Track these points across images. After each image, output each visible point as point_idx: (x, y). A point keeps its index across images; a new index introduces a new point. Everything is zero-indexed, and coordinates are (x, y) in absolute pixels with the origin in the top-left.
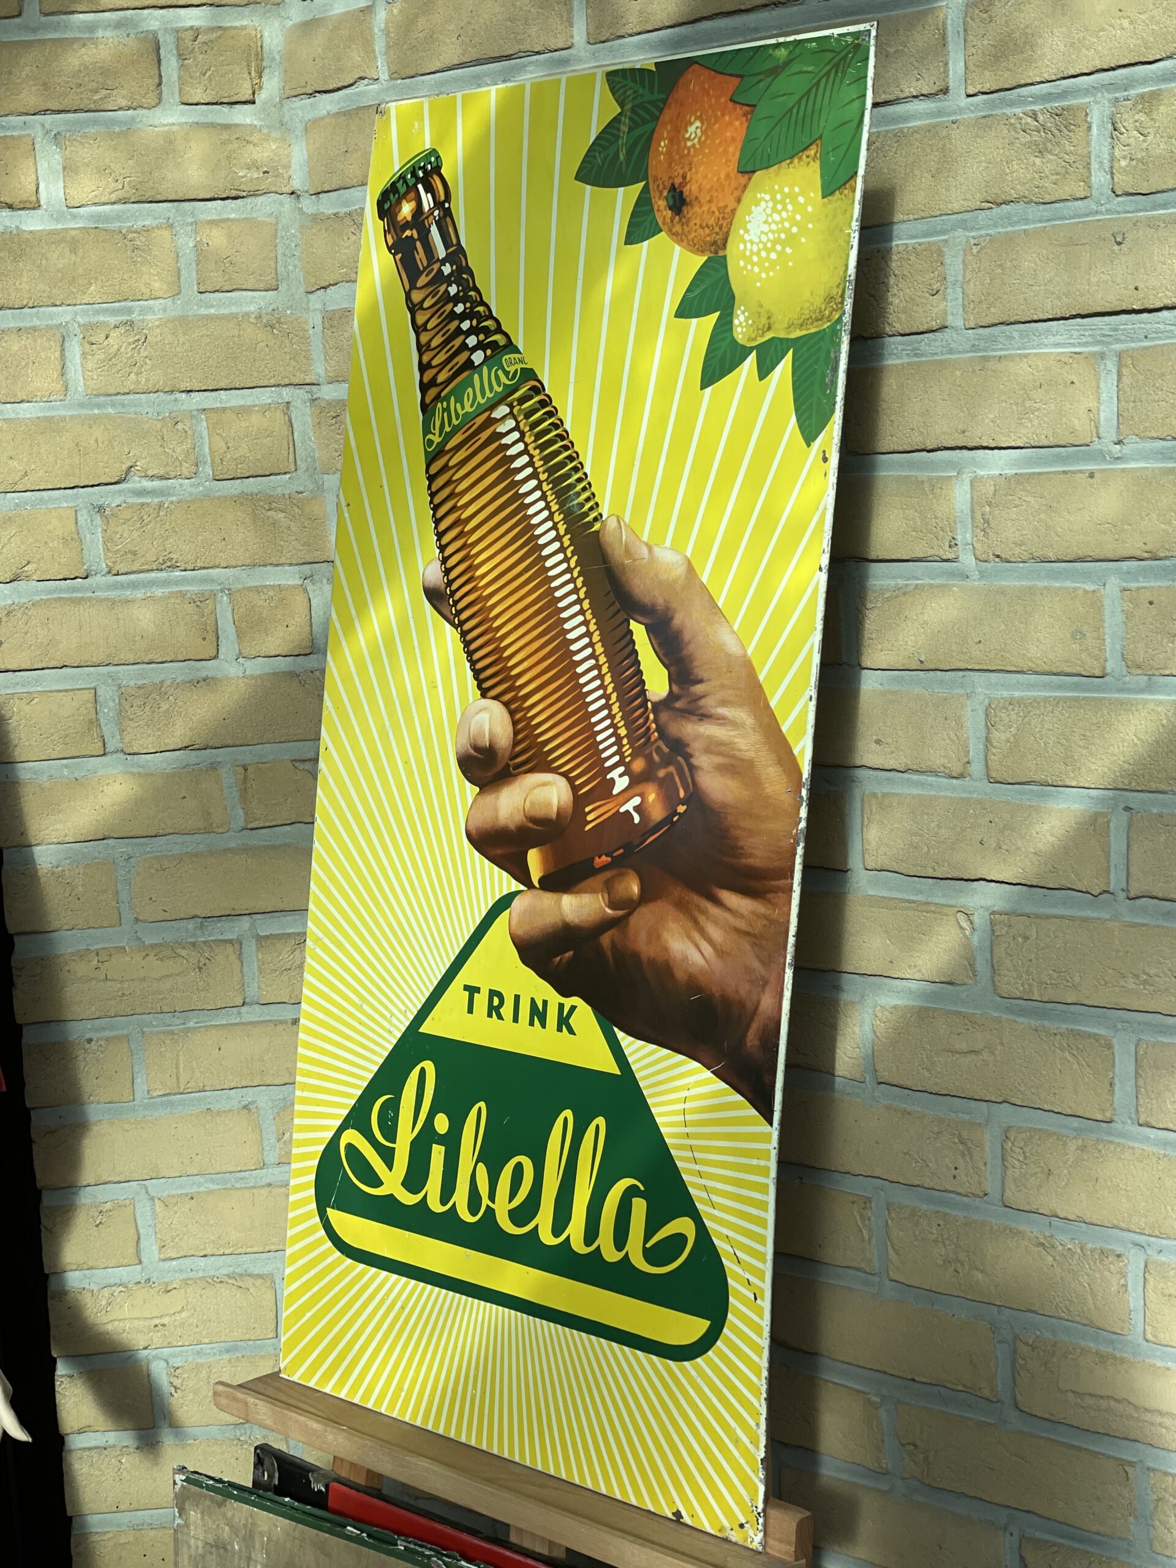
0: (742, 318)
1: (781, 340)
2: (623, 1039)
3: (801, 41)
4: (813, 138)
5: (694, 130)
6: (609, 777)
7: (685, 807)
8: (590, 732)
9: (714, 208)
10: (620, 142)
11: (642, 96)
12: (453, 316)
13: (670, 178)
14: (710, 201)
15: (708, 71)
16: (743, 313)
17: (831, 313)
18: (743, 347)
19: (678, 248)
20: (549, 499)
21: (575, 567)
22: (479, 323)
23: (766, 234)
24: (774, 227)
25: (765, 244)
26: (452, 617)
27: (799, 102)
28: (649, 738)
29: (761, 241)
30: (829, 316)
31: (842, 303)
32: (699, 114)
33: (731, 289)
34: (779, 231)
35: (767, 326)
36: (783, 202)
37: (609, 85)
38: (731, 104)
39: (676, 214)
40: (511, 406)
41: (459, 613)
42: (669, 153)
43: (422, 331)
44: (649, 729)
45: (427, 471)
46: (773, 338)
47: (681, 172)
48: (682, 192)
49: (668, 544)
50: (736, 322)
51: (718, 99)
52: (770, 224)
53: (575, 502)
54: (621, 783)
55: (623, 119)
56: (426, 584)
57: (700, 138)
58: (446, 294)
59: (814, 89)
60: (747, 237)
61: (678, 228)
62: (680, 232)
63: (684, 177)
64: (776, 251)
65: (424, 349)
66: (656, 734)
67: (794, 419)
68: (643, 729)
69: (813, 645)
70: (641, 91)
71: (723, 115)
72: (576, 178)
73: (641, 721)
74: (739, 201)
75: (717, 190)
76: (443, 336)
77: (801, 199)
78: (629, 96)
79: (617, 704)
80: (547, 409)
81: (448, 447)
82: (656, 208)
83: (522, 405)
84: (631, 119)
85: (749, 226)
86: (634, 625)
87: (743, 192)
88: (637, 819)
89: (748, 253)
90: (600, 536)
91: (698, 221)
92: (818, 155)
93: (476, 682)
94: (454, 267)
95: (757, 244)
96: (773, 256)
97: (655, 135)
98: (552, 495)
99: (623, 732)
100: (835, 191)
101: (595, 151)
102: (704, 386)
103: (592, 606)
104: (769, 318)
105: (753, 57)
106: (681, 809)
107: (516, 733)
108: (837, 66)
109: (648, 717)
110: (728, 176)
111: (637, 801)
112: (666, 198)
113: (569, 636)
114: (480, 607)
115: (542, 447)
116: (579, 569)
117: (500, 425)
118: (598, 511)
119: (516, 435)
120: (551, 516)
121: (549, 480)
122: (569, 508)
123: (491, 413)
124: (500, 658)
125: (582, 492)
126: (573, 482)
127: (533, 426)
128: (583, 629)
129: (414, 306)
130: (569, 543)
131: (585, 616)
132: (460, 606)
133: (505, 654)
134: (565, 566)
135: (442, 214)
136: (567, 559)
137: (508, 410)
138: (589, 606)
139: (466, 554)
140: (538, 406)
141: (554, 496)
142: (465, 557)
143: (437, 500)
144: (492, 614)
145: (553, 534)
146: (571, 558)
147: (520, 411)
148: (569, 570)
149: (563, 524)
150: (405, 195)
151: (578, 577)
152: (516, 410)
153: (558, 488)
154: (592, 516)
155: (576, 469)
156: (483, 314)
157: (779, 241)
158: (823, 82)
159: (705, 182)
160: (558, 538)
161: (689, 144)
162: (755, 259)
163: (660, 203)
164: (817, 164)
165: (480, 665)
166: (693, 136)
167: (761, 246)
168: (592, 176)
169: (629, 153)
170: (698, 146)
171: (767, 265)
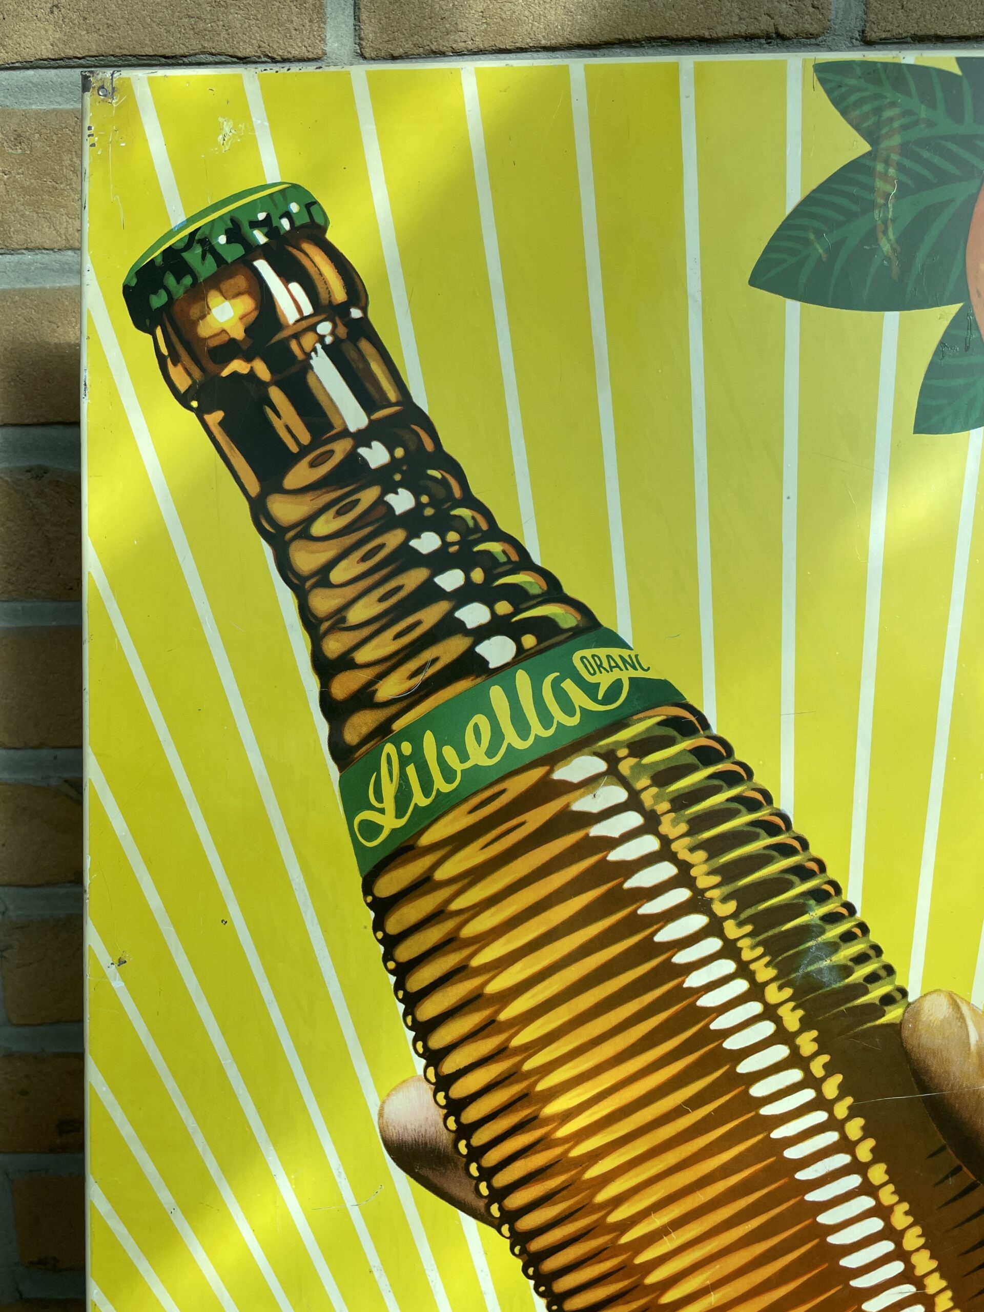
10: (877, 215)
12: (404, 558)
20: (747, 955)
21: (839, 1098)
22: (490, 576)
26: (481, 1204)
37: (830, 93)
40: (610, 757)
41: (498, 1195)
43: (315, 586)
45: (367, 888)
53: (826, 963)
55: (879, 167)
56: (393, 1134)
58: (382, 510)
65: (325, 626)
70: (924, 112)
72: (753, 283)
76: (381, 600)
78: (891, 120)
80: (720, 767)
81: (427, 839)
83: (643, 755)
84: (901, 168)
90: (906, 1033)
94: (399, 452)
97: (978, 208)
98: (753, 947)
113: (833, 1239)
114: (563, 1182)
115: (714, 847)
116: (849, 1101)
117: (582, 796)
118: (892, 983)
119: (633, 819)
120: (756, 992)
121: (743, 916)
122: (808, 975)
123: (551, 771)
124: (636, 1287)
125: (842, 943)
126: (813, 923)
127: (680, 802)
128: (875, 1225)
129: (282, 530)
130: (814, 1047)
131: (877, 1198)
132: (502, 1179)
133: (651, 1279)
134: (808, 1095)
135: (342, 331)
136: (810, 1081)
137: (601, 766)
138: (886, 1178)
139: (509, 1069)
140: (693, 760)
141: (760, 950)
142: (507, 1075)
143: (405, 952)
144: (603, 1196)
145: (767, 1028)
146: (824, 1079)
147: (638, 770)
148: (819, 1103)
149: (794, 1009)
150: (215, 282)
151: (849, 1117)
152: (625, 767)
153: (771, 933)
154: (876, 993)
155: (820, 896)
156: (503, 559)
160: (781, 1036)
165: (576, 1303)
168: (802, 281)
169: (908, 241)
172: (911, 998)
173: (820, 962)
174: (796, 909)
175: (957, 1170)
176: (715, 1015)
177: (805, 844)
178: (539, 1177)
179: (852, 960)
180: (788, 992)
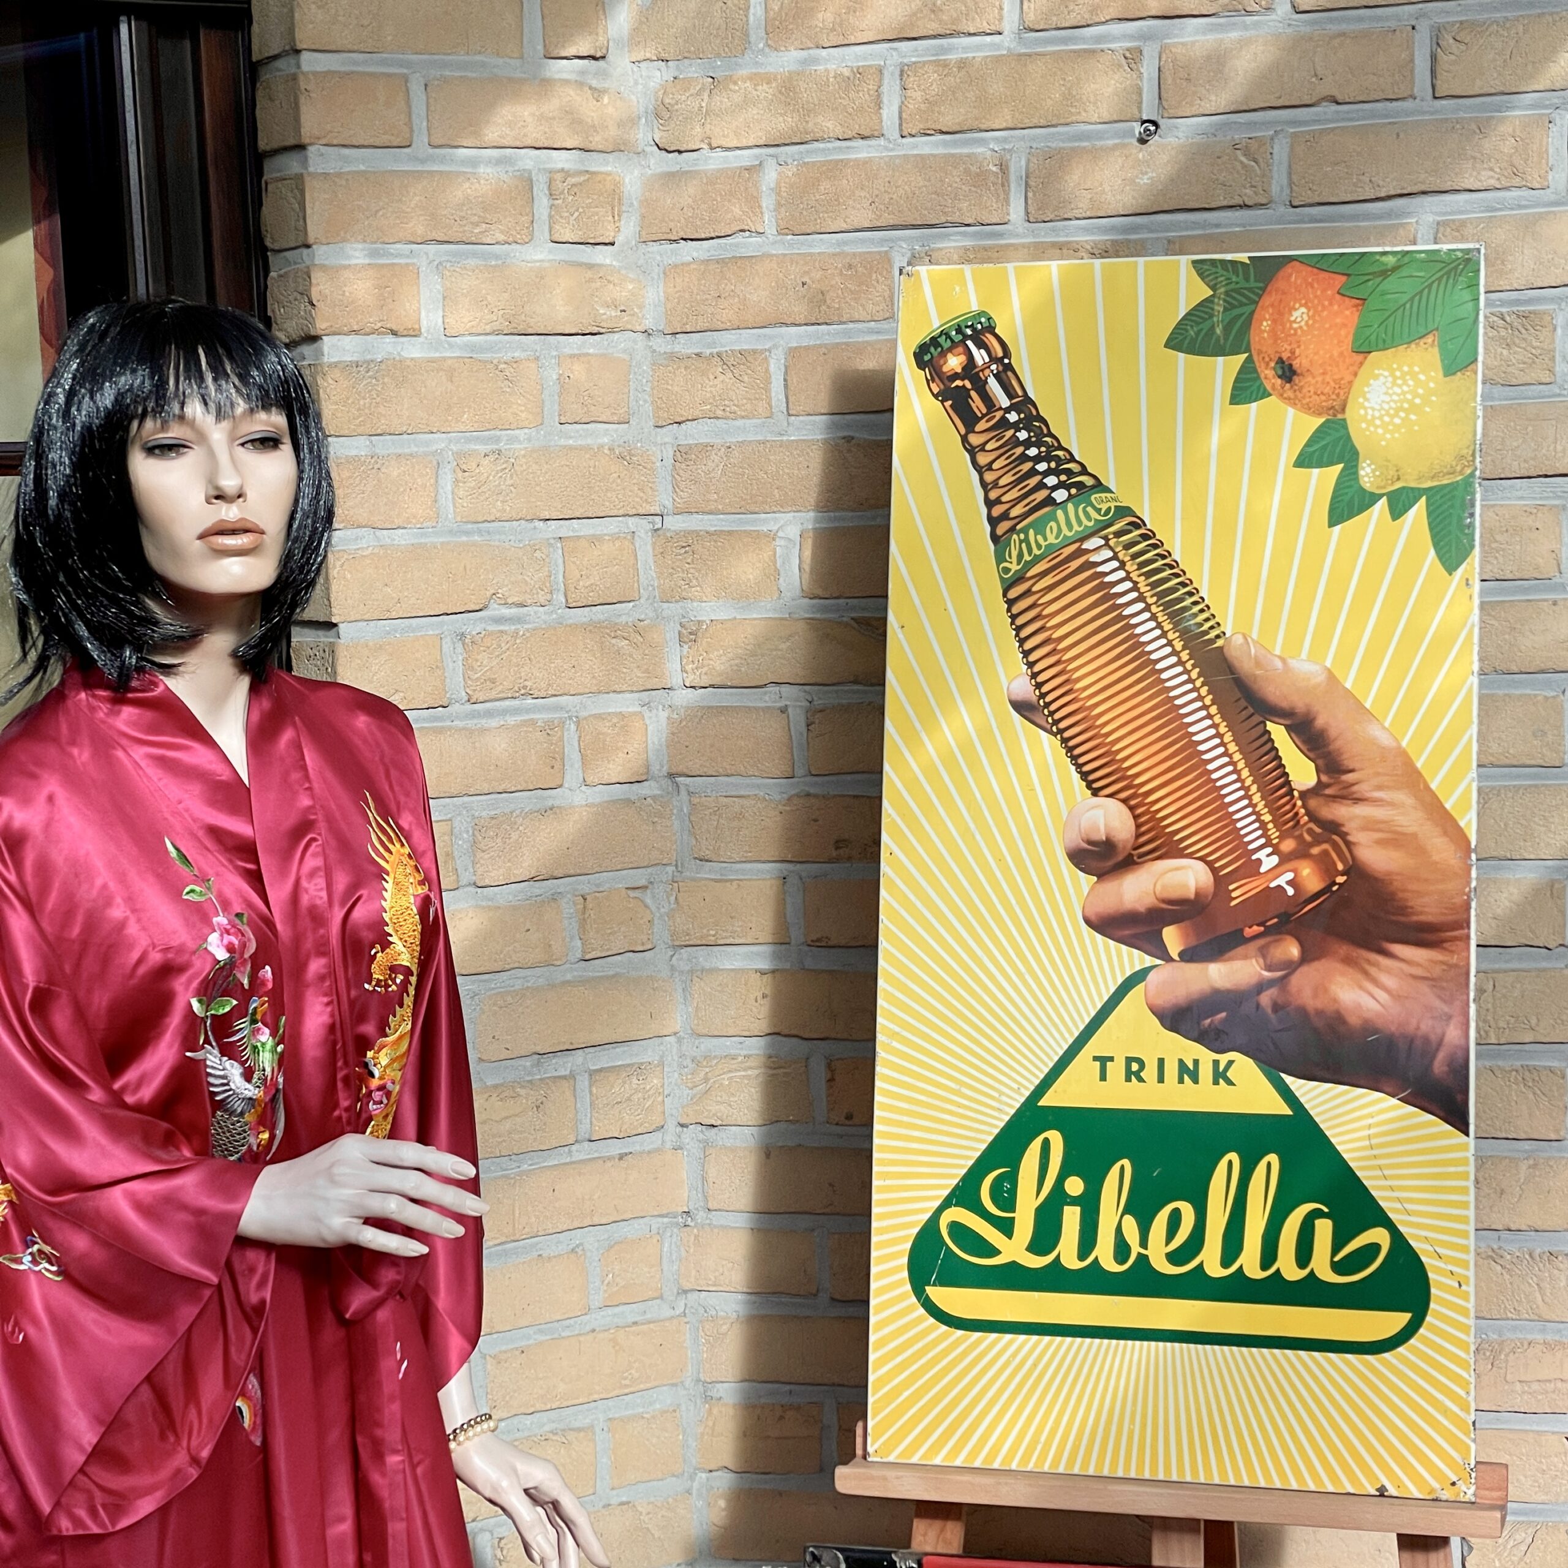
0: (1368, 470)
1: (1412, 489)
2: (1293, 1083)
3: (1408, 252)
4: (1430, 329)
5: (1299, 315)
6: (1254, 857)
7: (1345, 878)
8: (1229, 820)
9: (1328, 378)
10: (1215, 319)
11: (1236, 283)
12: (1023, 458)
13: (1277, 352)
14: (1324, 374)
15: (1310, 269)
16: (1369, 465)
17: (1464, 468)
18: (1372, 494)
19: (1291, 411)
20: (1160, 620)
21: (1197, 678)
22: (1058, 465)
23: (1388, 403)
24: (1395, 398)
25: (1387, 411)
26: (1049, 726)
27: (1412, 300)
28: (1298, 822)
29: (1382, 408)
30: (1461, 471)
31: (1474, 461)
32: (1303, 301)
33: (1353, 446)
34: (1402, 401)
35: (1396, 477)
36: (1402, 377)
37: (1197, 272)
38: (1338, 297)
39: (1287, 383)
40: (1106, 539)
41: (1056, 722)
42: (1273, 332)
43: (986, 471)
44: (1297, 814)
45: (1005, 595)
46: (1404, 488)
47: (1289, 348)
48: (1291, 365)
49: (1304, 656)
50: (1362, 473)
51: (1324, 291)
52: (1391, 395)
53: (1193, 622)
54: (1269, 862)
55: (1216, 300)
56: (1013, 698)
57: (1307, 322)
58: (1014, 439)
59: (1426, 291)
60: (1367, 404)
61: (1290, 394)
62: (1293, 397)
63: (1293, 352)
64: (1400, 417)
65: (990, 486)
66: (1306, 818)
67: (1432, 552)
68: (1291, 814)
69: (1471, 737)
70: (1234, 279)
71: (1331, 304)
72: (1165, 346)
73: (1287, 807)
74: (1356, 374)
75: (1330, 365)
76: (1012, 476)
77: (1422, 377)
78: (1221, 281)
79: (1259, 794)
80: (1151, 542)
81: (1029, 574)
82: (1262, 376)
83: (1118, 538)
84: (1225, 301)
85: (1368, 396)
86: (1270, 726)
87: (1360, 368)
88: (1290, 891)
89: (1369, 417)
90: (1225, 650)
91: (1312, 389)
92: (1436, 343)
93: (1084, 784)
94: (1022, 416)
95: (1379, 411)
96: (1397, 421)
97: (1256, 316)
98: (1163, 616)
99: (1267, 818)
100: (1457, 372)
101: (1186, 324)
102: (1332, 523)
103: (1220, 711)
104: (1398, 470)
105: (1355, 260)
106: (1340, 879)
107: (1138, 826)
108: (1448, 273)
109: (1294, 805)
110: (1341, 354)
111: (1290, 876)
112: (1274, 369)
113: (1195, 738)
114: (1084, 716)
115: (1148, 575)
116: (1202, 679)
117: (1093, 555)
118: (1219, 629)
119: (1115, 564)
120: (1164, 634)
121: (1159, 603)
122: (1185, 627)
123: (1081, 545)
124: (1112, 761)
125: (1199, 613)
126: (1187, 605)
127: (1134, 557)
128: (1212, 731)
129: (974, 448)
130: (1187, 657)
131: (1213, 720)
132: (1057, 716)
133: (1119, 757)
134: (1185, 677)
135: (1001, 368)
136: (1186, 672)
137: (1103, 542)
138: (1217, 712)
139: (1063, 668)
140: (1140, 539)
141: (1166, 617)
142: (1062, 671)
143: (1020, 621)
144: (1099, 722)
145: (1168, 650)
146: (1191, 670)
147: (1118, 543)
148: (1190, 681)
149: (1179, 642)
150: (950, 350)
151: (1202, 686)
152: (1112, 543)
153: (1170, 610)
154: (1213, 634)
155: (1191, 594)
156: (1063, 458)
157: (1402, 409)
158: (1435, 285)
159: (1316, 358)
160: (1175, 653)
161: (1295, 326)
162: (1378, 422)
163: (1267, 372)
164: (1436, 350)
165: (1086, 768)
166: (1299, 319)
167: (1383, 412)
168: (1185, 345)
169: (1227, 329)
170: (1305, 328)
171: (1391, 427)
172: (1227, 635)
173: (1190, 622)
174: (1181, 600)
175: (1246, 708)
176: (1146, 645)
177: (1184, 573)
178: (1074, 714)
179: (1203, 620)
180: (1177, 634)
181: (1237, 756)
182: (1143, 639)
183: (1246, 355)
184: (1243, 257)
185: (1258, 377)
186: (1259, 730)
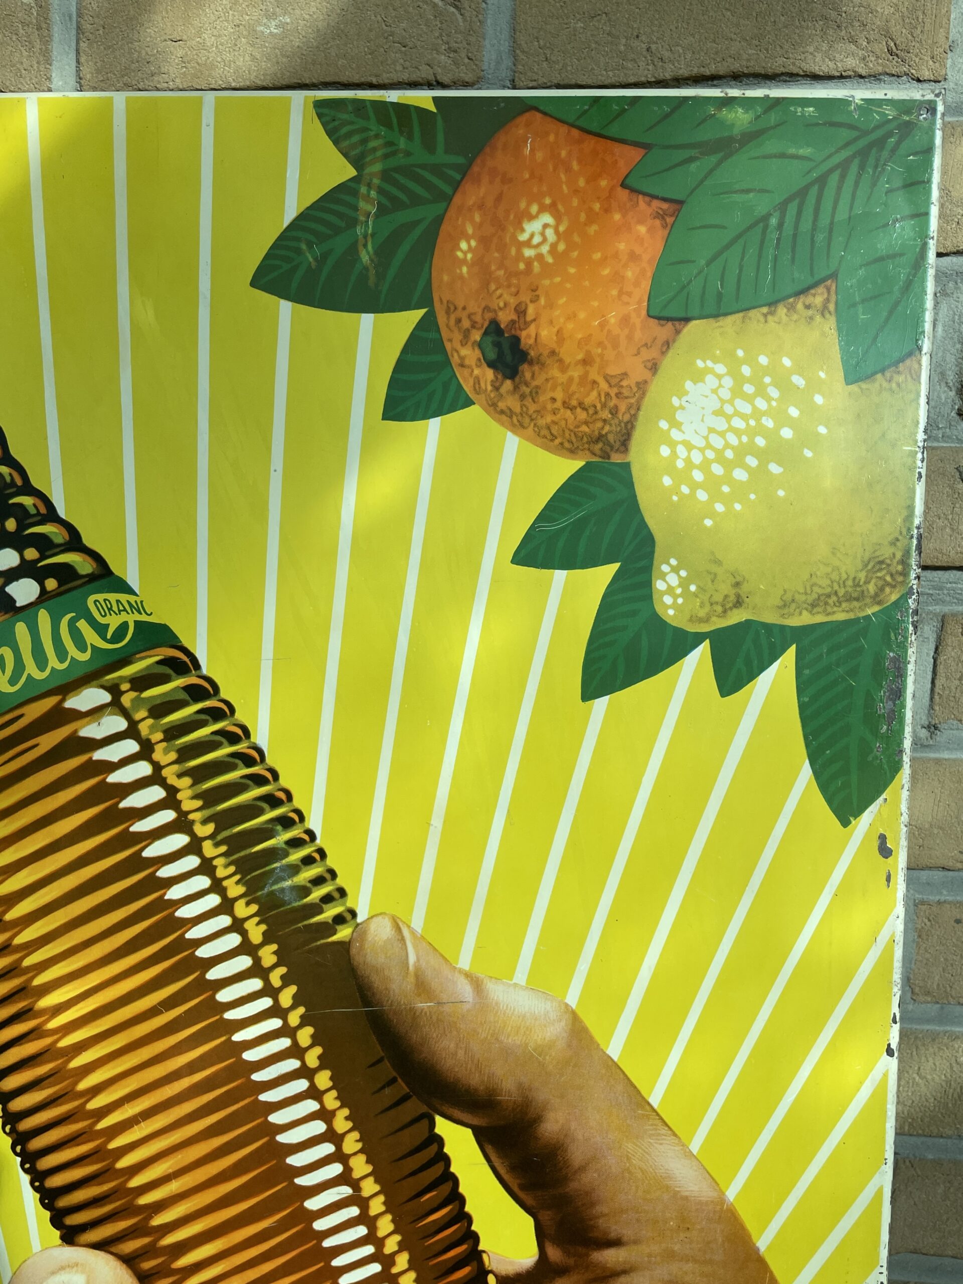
0: (673, 579)
1: (768, 627)
3: (779, 101)
4: (817, 277)
5: (538, 229)
9: (594, 375)
10: (359, 230)
11: (408, 154)
13: (487, 309)
14: (586, 362)
15: (564, 129)
16: (675, 570)
17: (882, 589)
18: (679, 633)
19: (512, 443)
20: (221, 873)
21: (293, 1007)
22: (21, 526)
23: (722, 434)
24: (738, 423)
25: (719, 453)
27: (783, 207)
29: (709, 446)
30: (876, 595)
31: (905, 574)
32: (548, 201)
33: (643, 525)
34: (752, 433)
35: (732, 598)
36: (755, 380)
37: (324, 125)
38: (623, 194)
39: (506, 377)
40: (114, 690)
42: (480, 264)
46: (748, 622)
47: (513, 301)
48: (516, 340)
49: (521, 977)
50: (660, 585)
51: (593, 179)
52: (728, 418)
53: (288, 883)
55: (363, 190)
57: (553, 247)
59: (814, 191)
60: (675, 434)
61: (512, 402)
62: (517, 410)
63: (521, 311)
64: (746, 467)
67: (806, 771)
69: (880, 1191)
70: (402, 143)
71: (607, 210)
72: (254, 284)
74: (654, 368)
75: (600, 344)
77: (798, 381)
78: (375, 150)
80: (208, 704)
82: (455, 360)
83: (142, 690)
84: (381, 191)
85: (679, 416)
86: (442, 1126)
87: (663, 353)
89: (680, 464)
90: (353, 951)
91: (559, 395)
92: (832, 307)
93: (47, 1214)
95: (702, 450)
96: (740, 475)
97: (444, 227)
98: (226, 866)
100: (875, 373)
101: (298, 239)
102: (590, 693)
103: (337, 1083)
104: (737, 584)
105: (667, 116)
108: (864, 154)
110: (625, 320)
112: (480, 345)
113: (282, 1138)
114: (51, 1070)
115: (199, 775)
116: (301, 1010)
117: (88, 724)
118: (344, 904)
119: (130, 747)
120: (226, 906)
121: (219, 838)
122: (272, 893)
123: (63, 700)
124: (108, 1170)
125: (302, 866)
126: (279, 846)
127: (172, 733)
128: (318, 1127)
130: (273, 959)
131: (321, 1102)
133: (122, 1163)
134: (265, 1003)
136: (268, 990)
137: (106, 697)
138: (330, 1084)
139: (11, 964)
140: (184, 696)
141: (232, 869)
142: (8, 969)
144: (83, 1085)
145: (234, 940)
146: (280, 989)
147: (137, 702)
148: (275, 1011)
149: (258, 924)
151: (301, 1026)
152: (127, 700)
153: (242, 854)
154: (330, 913)
155: (286, 822)
156: (33, 511)
157: (751, 449)
158: (834, 178)
159: (570, 326)
160: (246, 948)
161: (528, 253)
162: (698, 476)
163: (464, 352)
164: (832, 322)
165: (56, 1181)
166: (537, 240)
167: (710, 454)
168: (294, 285)
169: (384, 252)
170: (550, 260)
171: (726, 489)
172: (360, 919)
173: (283, 882)
174: (265, 833)
175: (393, 1081)
176: (190, 925)
177: (275, 775)
178: (31, 1063)
179: (310, 881)
180: (254, 908)
181: (369, 1187)
182: (184, 912)
183: (421, 312)
184: (423, 98)
185: (448, 362)
186: (418, 1133)
